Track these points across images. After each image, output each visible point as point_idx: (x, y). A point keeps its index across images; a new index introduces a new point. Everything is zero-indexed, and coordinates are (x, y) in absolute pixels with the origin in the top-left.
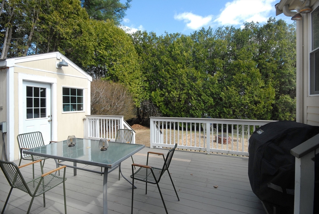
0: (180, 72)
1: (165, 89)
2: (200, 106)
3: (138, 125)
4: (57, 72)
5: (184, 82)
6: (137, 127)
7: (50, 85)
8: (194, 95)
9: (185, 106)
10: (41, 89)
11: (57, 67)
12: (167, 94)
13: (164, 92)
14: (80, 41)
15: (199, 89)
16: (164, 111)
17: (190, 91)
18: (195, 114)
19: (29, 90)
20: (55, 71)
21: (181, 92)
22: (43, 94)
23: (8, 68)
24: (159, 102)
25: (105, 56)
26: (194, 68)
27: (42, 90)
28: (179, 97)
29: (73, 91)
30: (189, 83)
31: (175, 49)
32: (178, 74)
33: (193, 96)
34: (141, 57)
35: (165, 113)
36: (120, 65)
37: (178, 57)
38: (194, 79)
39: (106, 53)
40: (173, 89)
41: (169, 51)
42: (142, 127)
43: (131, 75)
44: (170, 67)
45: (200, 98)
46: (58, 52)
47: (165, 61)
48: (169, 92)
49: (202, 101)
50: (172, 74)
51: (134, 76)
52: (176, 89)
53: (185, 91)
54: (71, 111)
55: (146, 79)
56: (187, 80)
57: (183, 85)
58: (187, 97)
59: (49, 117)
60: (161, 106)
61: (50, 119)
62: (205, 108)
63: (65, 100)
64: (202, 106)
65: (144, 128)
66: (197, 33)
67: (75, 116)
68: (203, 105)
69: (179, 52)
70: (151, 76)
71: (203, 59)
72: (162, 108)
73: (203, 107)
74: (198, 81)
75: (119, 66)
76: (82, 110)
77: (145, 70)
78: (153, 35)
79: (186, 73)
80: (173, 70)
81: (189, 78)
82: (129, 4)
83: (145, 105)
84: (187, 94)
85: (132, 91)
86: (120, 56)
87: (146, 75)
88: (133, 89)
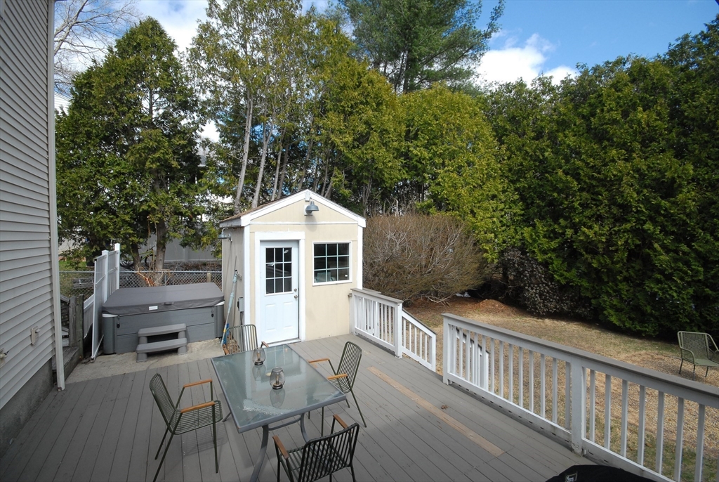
0: (615, 173)
1: (566, 218)
2: (686, 273)
3: (493, 302)
4: (306, 221)
5: (626, 200)
6: (490, 307)
7: (298, 241)
8: (661, 236)
9: (633, 267)
10: (285, 249)
11: (306, 214)
12: (569, 232)
13: (562, 227)
14: (363, 153)
15: (685, 218)
16: (561, 275)
17: (648, 226)
18: (663, 293)
19: (269, 252)
20: (302, 221)
21: (616, 229)
22: (288, 257)
23: (244, 227)
24: (544, 252)
25: (423, 159)
26: (669, 154)
27: (286, 252)
28: (609, 242)
29: (332, 248)
30: (646, 201)
31: (605, 109)
32: (606, 178)
33: (658, 240)
34: (504, 147)
35: (563, 282)
36: (452, 174)
37: (611, 129)
38: (668, 189)
39: (426, 154)
40: (590, 219)
41: (583, 117)
42: (503, 307)
43: (477, 193)
44: (583, 160)
45: (690, 246)
46: (308, 190)
47: (569, 145)
48: (576, 227)
49: (693, 255)
50: (589, 179)
51: (482, 194)
52: (599, 218)
53: (628, 226)
54: (329, 280)
55: (516, 197)
56: (638, 193)
57: (625, 207)
58: (638, 242)
59: (295, 290)
60: (552, 263)
61: (296, 294)
62: (706, 279)
63: (319, 264)
64: (698, 272)
65: (509, 310)
66: (690, 39)
67: (334, 290)
68: (701, 269)
69: (616, 115)
70: (530, 187)
71: (711, 121)
72: (553, 267)
73: (701, 277)
74: (681, 192)
75: (448, 176)
76: (347, 278)
77: (515, 175)
78: (544, 84)
79: (638, 171)
80: (592, 167)
81: (646, 187)
82: (495, 23)
83: (509, 260)
84: (638, 232)
85: (475, 228)
86: (453, 156)
87: (518, 185)
88: (479, 224)
